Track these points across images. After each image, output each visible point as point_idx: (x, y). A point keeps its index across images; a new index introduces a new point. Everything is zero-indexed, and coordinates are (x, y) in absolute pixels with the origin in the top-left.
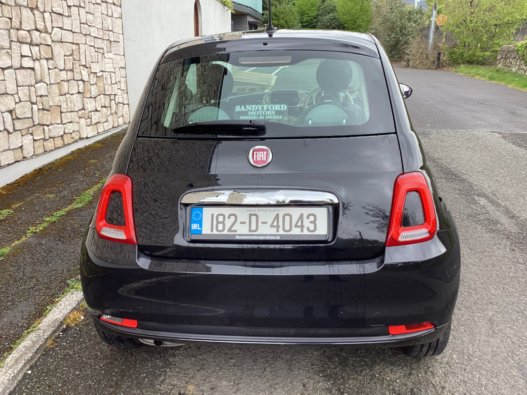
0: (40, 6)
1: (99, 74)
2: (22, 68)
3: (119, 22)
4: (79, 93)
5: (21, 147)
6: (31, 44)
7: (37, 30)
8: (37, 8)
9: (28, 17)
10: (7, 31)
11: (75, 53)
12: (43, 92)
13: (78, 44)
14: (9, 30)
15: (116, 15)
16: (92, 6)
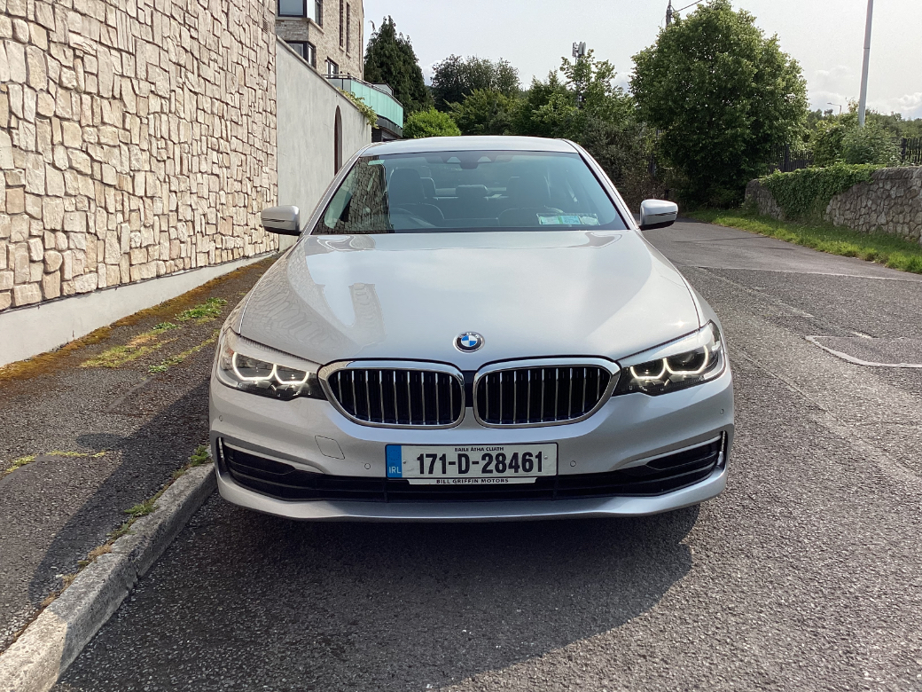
0: (225, 115)
1: (259, 189)
2: (212, 174)
3: (273, 132)
4: (245, 206)
5: (208, 252)
6: (218, 151)
7: (222, 138)
8: (223, 117)
11: (244, 163)
12: (223, 201)
13: (245, 155)
15: (272, 126)
16: (257, 115)
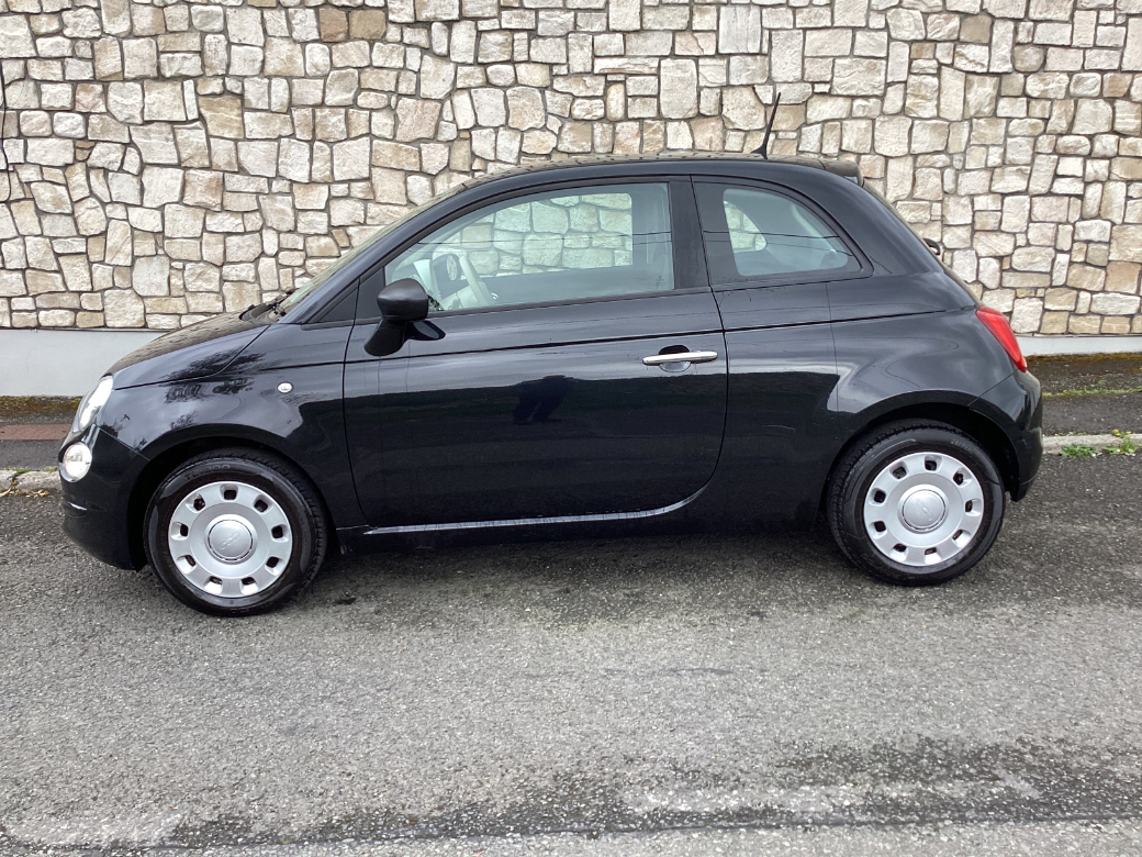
0: (1136, 94)
2: (1051, 194)
6: (1088, 157)
7: (1114, 132)
8: (1127, 96)
9: (1095, 114)
10: (1032, 140)
12: (1096, 237)
14: (1036, 138)
